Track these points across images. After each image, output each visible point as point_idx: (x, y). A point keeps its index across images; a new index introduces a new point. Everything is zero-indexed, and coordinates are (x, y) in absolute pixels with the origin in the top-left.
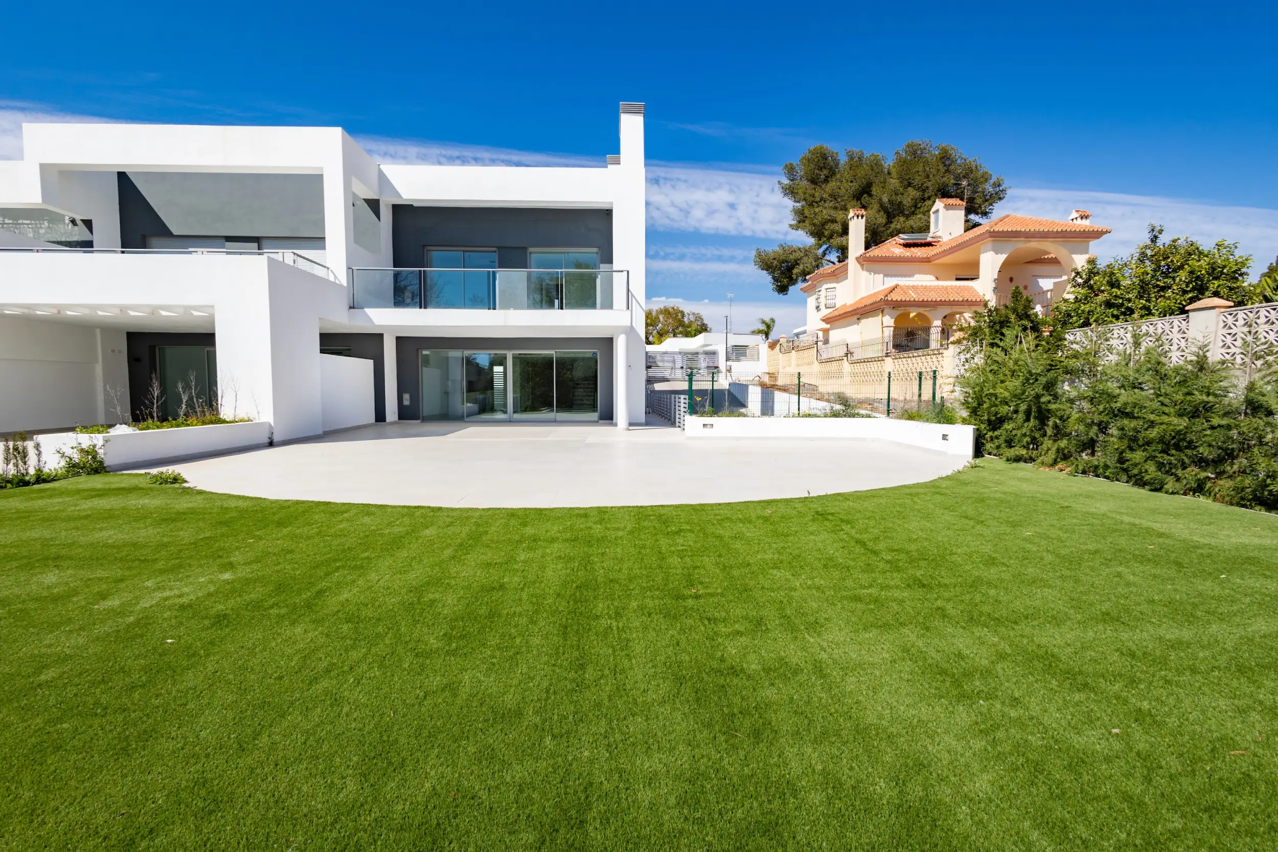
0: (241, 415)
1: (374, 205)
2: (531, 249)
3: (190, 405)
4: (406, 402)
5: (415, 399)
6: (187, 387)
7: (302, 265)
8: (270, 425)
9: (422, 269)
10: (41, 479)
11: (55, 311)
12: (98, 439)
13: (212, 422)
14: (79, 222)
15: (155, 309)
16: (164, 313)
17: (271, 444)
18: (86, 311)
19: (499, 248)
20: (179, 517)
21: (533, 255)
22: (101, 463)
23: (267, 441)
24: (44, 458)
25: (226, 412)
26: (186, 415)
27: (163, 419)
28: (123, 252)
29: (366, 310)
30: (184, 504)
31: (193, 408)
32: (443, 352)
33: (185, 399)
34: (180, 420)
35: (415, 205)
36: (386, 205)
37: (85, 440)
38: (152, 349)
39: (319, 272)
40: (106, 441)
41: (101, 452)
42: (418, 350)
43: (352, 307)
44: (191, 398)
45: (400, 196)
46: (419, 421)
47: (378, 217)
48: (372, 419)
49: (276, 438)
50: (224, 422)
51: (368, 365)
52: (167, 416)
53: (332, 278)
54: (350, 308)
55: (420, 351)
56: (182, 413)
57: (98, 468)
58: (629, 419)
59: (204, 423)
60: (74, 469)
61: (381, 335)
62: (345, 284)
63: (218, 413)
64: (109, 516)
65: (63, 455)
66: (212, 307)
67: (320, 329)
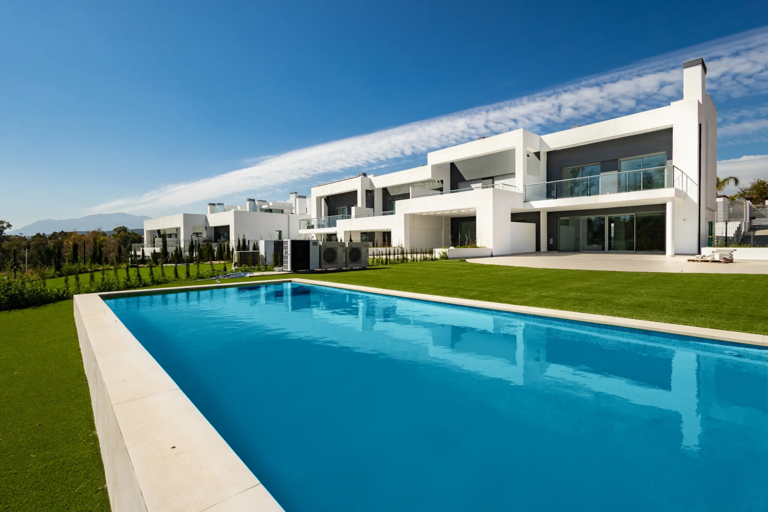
0: (483, 246)
1: (538, 154)
2: (621, 160)
3: (468, 241)
4: (551, 243)
5: (556, 241)
6: (468, 236)
7: (506, 188)
8: (492, 249)
9: (555, 181)
10: (436, 259)
11: (434, 213)
12: (447, 250)
13: (474, 247)
14: (440, 181)
15: (459, 210)
16: (462, 211)
17: (492, 256)
18: (442, 213)
19: (601, 162)
20: (465, 266)
21: (622, 162)
22: (447, 257)
23: (490, 255)
24: (436, 255)
25: (478, 244)
26: (467, 244)
27: (461, 246)
28: (452, 192)
29: (531, 202)
30: (466, 264)
31: (469, 243)
32: (576, 218)
33: (467, 239)
34: (465, 246)
35: (558, 150)
36: (544, 153)
37: (445, 250)
38: (458, 223)
39: (512, 189)
40: (449, 250)
41: (447, 253)
42: (557, 218)
43: (525, 202)
44: (469, 239)
45: (550, 148)
46: (557, 252)
47: (539, 159)
48: (534, 250)
49: (493, 254)
50: (478, 247)
51: (533, 226)
52: (462, 245)
53: (517, 191)
54: (524, 202)
55: (558, 218)
56: (466, 244)
57: (447, 258)
58: (675, 250)
59: (472, 247)
60: (442, 258)
61: (540, 212)
62: (523, 193)
63: (476, 245)
64: (452, 265)
65: (440, 254)
66: (475, 208)
67: (511, 212)
